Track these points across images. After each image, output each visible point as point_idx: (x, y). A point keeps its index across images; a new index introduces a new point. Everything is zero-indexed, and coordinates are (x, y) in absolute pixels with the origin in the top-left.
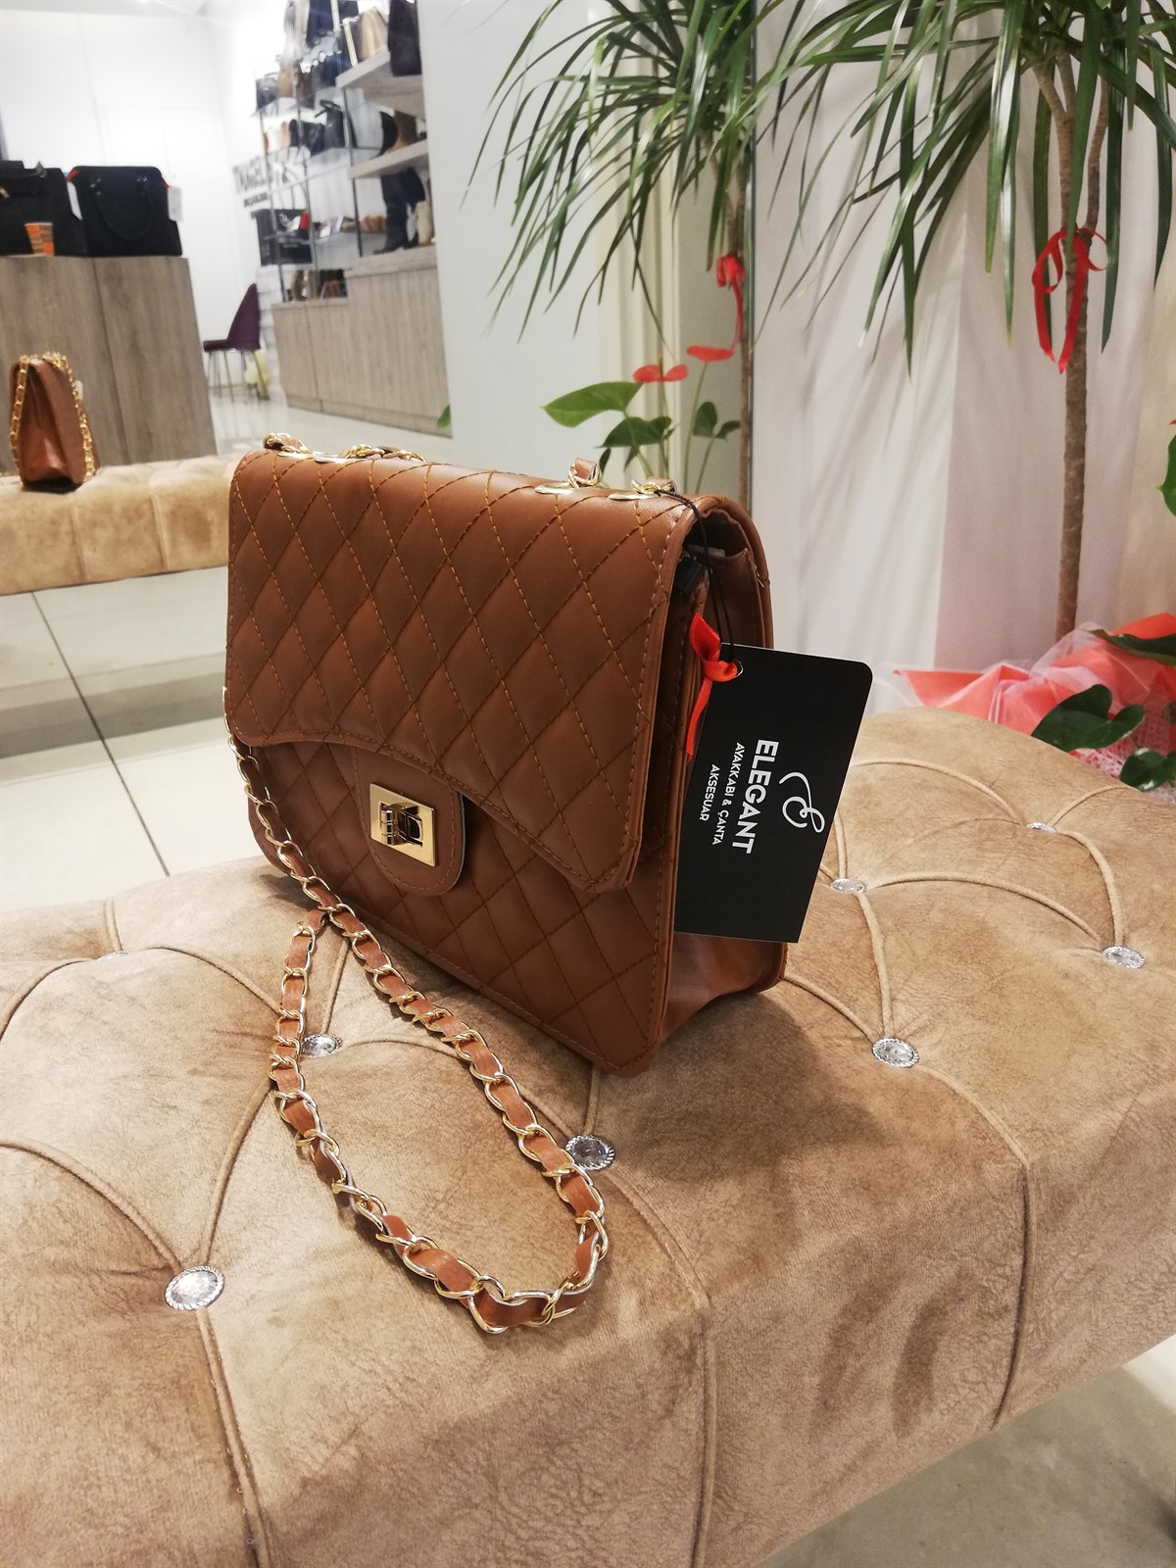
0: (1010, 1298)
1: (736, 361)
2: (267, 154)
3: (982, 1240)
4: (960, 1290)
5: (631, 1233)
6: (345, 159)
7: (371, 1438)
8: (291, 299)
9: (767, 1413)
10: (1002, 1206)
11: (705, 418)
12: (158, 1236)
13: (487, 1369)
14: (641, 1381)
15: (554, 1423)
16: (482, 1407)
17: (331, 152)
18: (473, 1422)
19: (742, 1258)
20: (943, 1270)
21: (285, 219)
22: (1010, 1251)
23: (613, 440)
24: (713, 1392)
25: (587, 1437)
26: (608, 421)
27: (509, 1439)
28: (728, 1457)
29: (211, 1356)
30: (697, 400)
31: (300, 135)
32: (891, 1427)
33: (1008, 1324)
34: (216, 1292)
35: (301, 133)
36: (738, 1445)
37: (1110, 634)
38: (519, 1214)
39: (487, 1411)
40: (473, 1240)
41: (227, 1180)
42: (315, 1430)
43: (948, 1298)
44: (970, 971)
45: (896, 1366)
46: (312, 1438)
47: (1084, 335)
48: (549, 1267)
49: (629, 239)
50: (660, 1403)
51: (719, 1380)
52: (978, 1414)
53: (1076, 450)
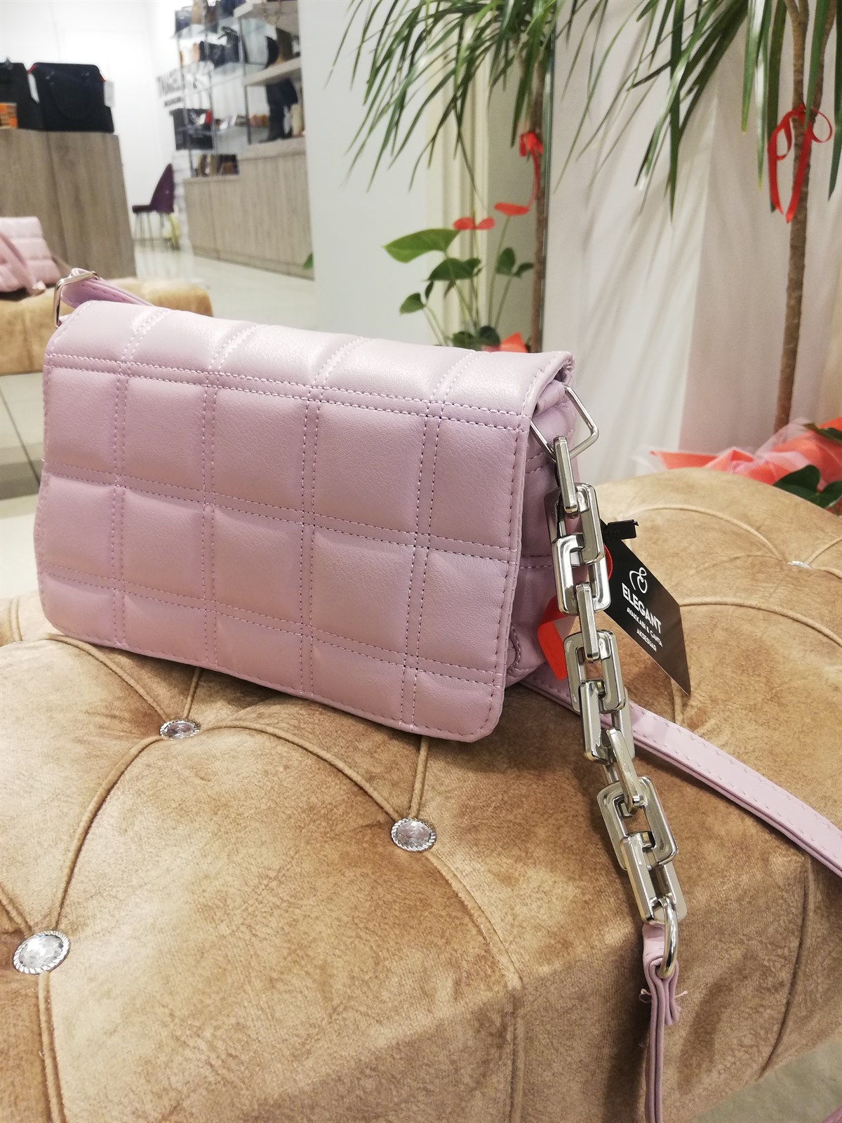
0: (785, 975)
1: (532, 216)
2: (182, 67)
3: (767, 925)
4: (745, 970)
5: (449, 915)
6: (239, 72)
7: (192, 1114)
8: (197, 175)
9: (569, 1081)
10: (786, 895)
11: (506, 260)
12: (11, 901)
13: (308, 1047)
14: (455, 1058)
15: (371, 1098)
16: (301, 1084)
17: (229, 65)
18: (292, 1099)
19: (553, 942)
20: (732, 952)
21: (194, 116)
22: (790, 934)
23: (436, 275)
24: (520, 1065)
25: (402, 1109)
26: (433, 259)
27: (327, 1114)
28: (531, 1118)
29: (44, 1025)
30: (500, 246)
31: (207, 53)
32: (675, 1087)
33: (782, 997)
34: (62, 957)
35: (207, 51)
36: (541, 1109)
37: (819, 426)
38: (346, 894)
39: (307, 1088)
40: (301, 919)
41: (79, 851)
42: (137, 1105)
43: (734, 977)
44: (753, 682)
45: (685, 1035)
46: (134, 1113)
47: (806, 194)
48: (371, 947)
49: (452, 117)
50: (471, 1077)
51: (526, 1051)
52: (749, 1072)
53: (796, 284)
